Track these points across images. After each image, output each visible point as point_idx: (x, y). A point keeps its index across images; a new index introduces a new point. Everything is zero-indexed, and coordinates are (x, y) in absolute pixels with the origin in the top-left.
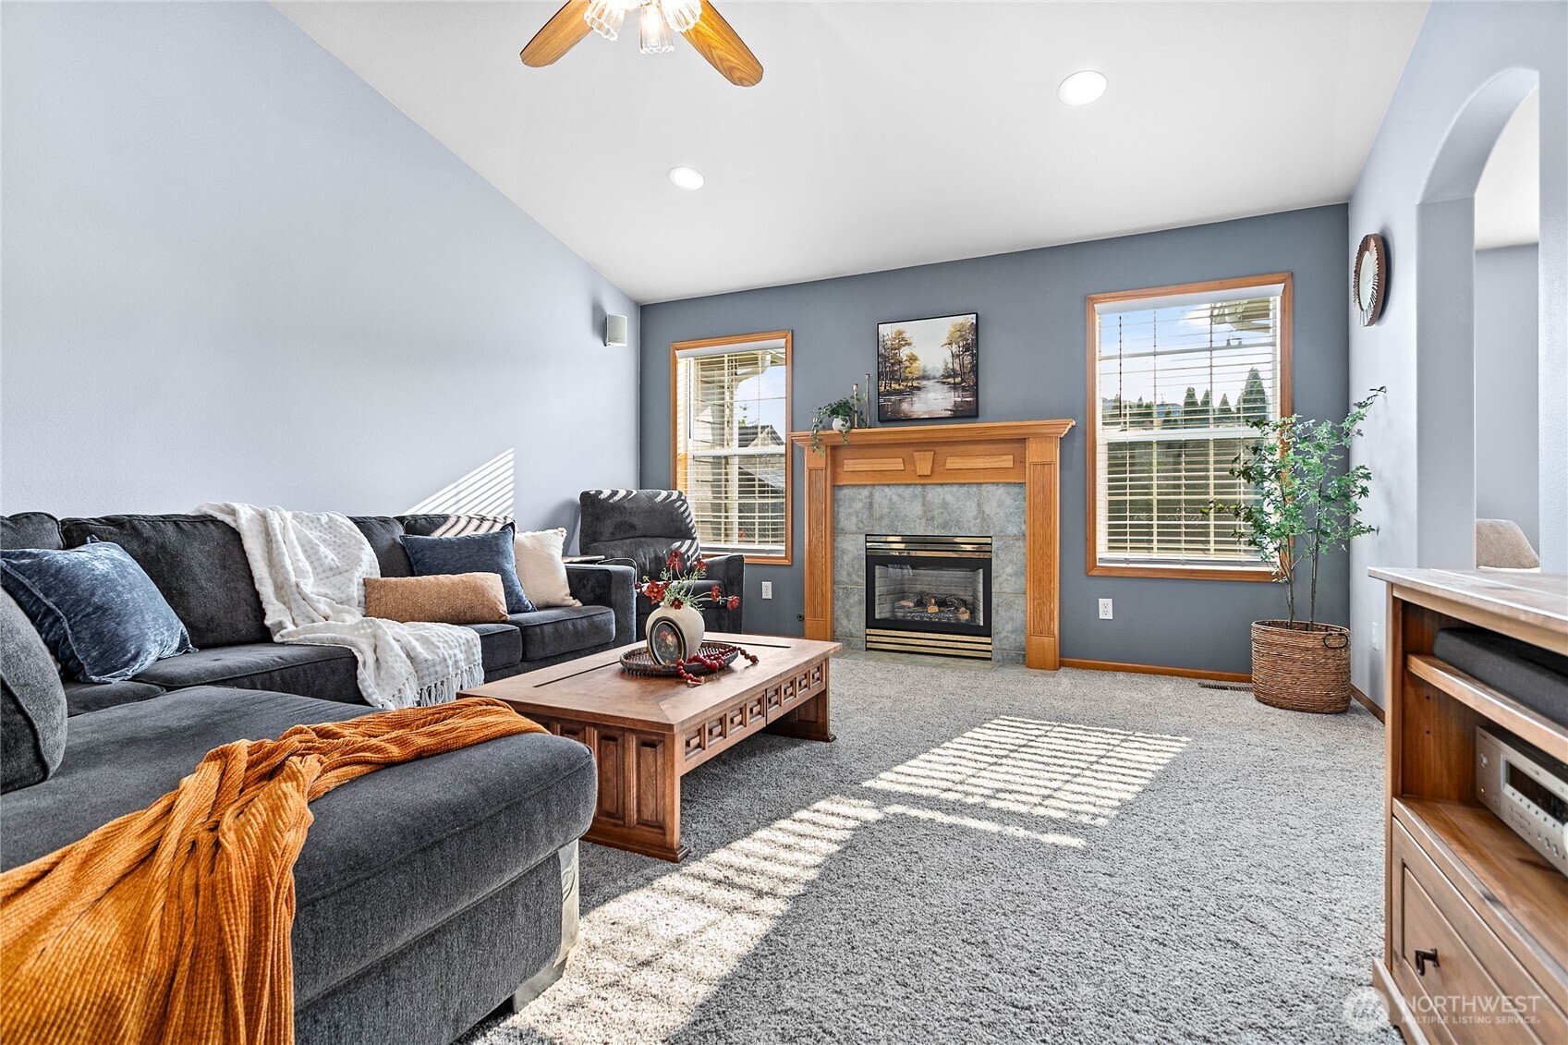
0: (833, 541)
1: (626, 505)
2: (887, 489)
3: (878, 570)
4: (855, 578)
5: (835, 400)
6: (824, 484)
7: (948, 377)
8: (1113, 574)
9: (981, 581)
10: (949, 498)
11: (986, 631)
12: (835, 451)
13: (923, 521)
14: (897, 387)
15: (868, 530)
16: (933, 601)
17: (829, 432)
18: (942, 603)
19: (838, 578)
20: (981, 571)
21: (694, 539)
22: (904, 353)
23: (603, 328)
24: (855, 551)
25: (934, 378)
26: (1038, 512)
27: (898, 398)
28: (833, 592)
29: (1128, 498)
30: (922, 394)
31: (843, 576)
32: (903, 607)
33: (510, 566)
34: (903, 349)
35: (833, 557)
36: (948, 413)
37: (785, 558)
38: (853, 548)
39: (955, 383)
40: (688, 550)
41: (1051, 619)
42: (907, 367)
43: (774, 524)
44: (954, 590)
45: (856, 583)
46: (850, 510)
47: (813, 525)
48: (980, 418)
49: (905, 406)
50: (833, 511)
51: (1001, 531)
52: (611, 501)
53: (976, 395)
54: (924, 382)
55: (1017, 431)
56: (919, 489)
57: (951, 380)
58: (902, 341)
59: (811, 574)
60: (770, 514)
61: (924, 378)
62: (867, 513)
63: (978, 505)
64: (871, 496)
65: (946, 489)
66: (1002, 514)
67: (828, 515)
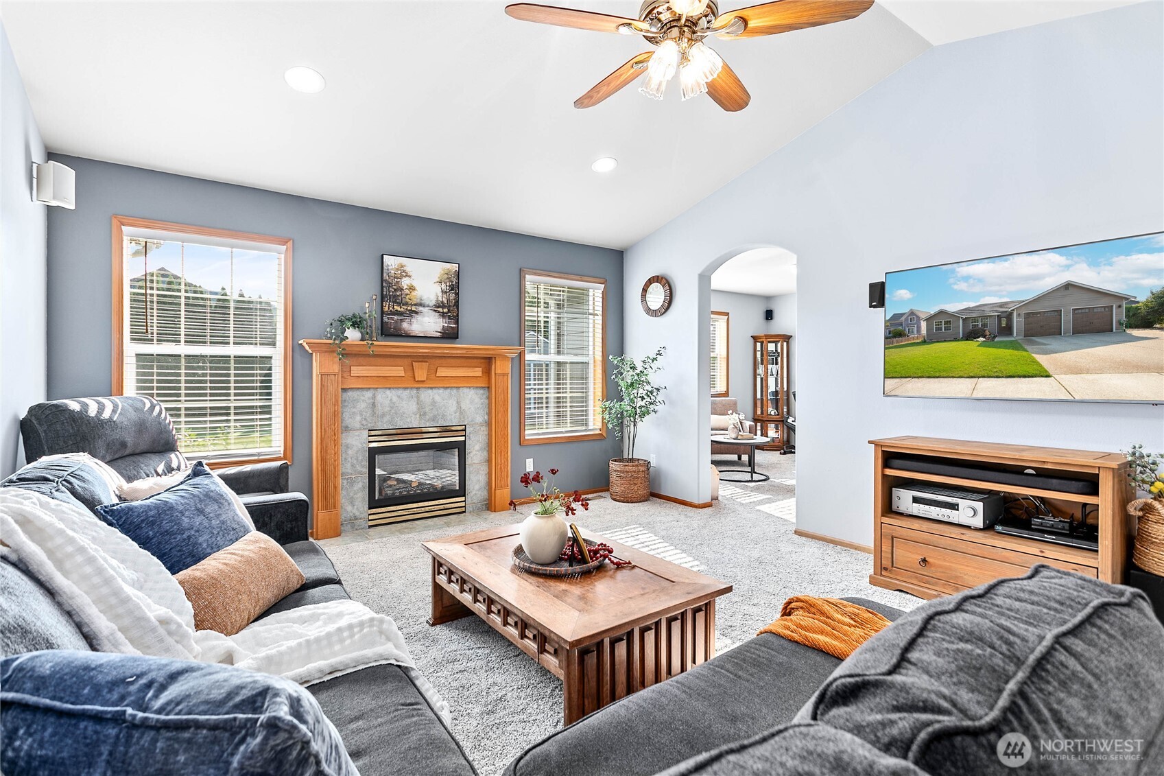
0: (341, 438)
2: (388, 392)
3: (378, 458)
4: (359, 468)
7: (438, 307)
8: (533, 443)
9: (457, 456)
10: (437, 398)
11: (462, 492)
12: (345, 358)
13: (418, 416)
14: (399, 309)
15: (370, 426)
19: (343, 470)
20: (457, 450)
22: (405, 283)
24: (359, 445)
25: (428, 306)
27: (400, 318)
29: (537, 396)
30: (419, 318)
31: (346, 467)
32: (391, 486)
34: (404, 279)
35: (341, 452)
36: (438, 335)
37: (285, 458)
38: (356, 443)
39: (443, 313)
41: (507, 476)
42: (407, 294)
45: (360, 473)
46: (354, 410)
48: (460, 341)
49: (405, 325)
50: (340, 412)
51: (472, 421)
53: (457, 323)
54: (421, 309)
55: (486, 352)
56: (415, 391)
57: (440, 310)
58: (404, 274)
61: (420, 305)
62: (370, 412)
63: (457, 403)
64: (374, 397)
65: (435, 391)
66: (472, 409)
67: (337, 415)
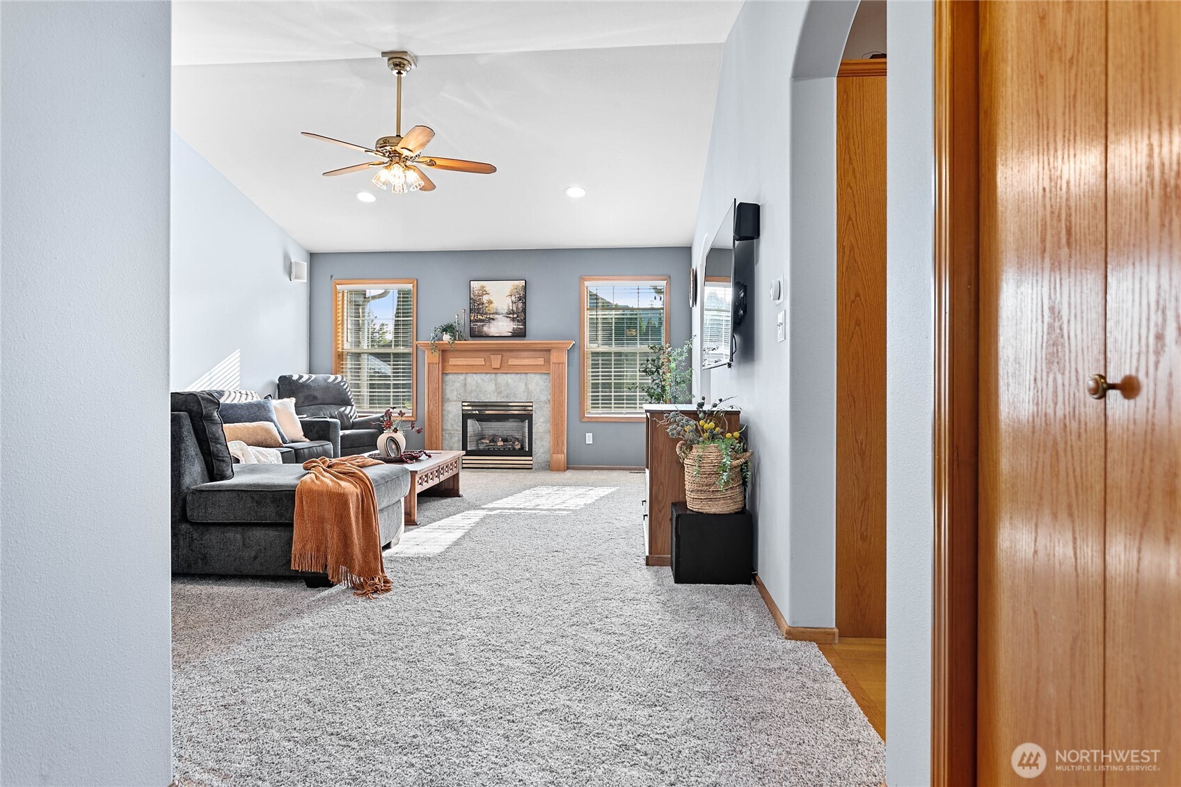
0: (443, 405)
1: (311, 384)
2: (475, 376)
3: (470, 422)
4: (456, 427)
5: (445, 323)
6: (437, 372)
7: (510, 314)
8: (593, 420)
9: (527, 426)
10: (510, 381)
11: (530, 454)
12: (444, 352)
13: (496, 393)
14: (481, 318)
15: (463, 399)
16: (500, 439)
17: (441, 342)
18: (505, 440)
19: (445, 427)
20: (527, 421)
21: (352, 405)
22: (485, 299)
23: (289, 270)
24: (456, 411)
26: (556, 390)
27: (481, 324)
28: (442, 435)
29: (600, 381)
31: (448, 426)
32: (483, 443)
33: (275, 418)
34: (484, 296)
35: (442, 415)
36: (510, 334)
37: (412, 417)
38: (454, 412)
39: (513, 318)
40: (350, 412)
41: (563, 444)
42: (486, 307)
43: (403, 396)
44: (511, 433)
45: (456, 430)
46: (453, 388)
47: (431, 396)
48: (527, 338)
49: (485, 329)
50: (442, 388)
51: (537, 399)
52: (301, 381)
53: (525, 324)
54: (497, 316)
55: (546, 346)
56: (493, 375)
57: (511, 316)
58: (484, 292)
59: (430, 425)
60: (401, 390)
61: (496, 313)
62: (463, 389)
63: (526, 385)
64: (465, 379)
65: (508, 376)
66: (538, 390)
67: (440, 390)
